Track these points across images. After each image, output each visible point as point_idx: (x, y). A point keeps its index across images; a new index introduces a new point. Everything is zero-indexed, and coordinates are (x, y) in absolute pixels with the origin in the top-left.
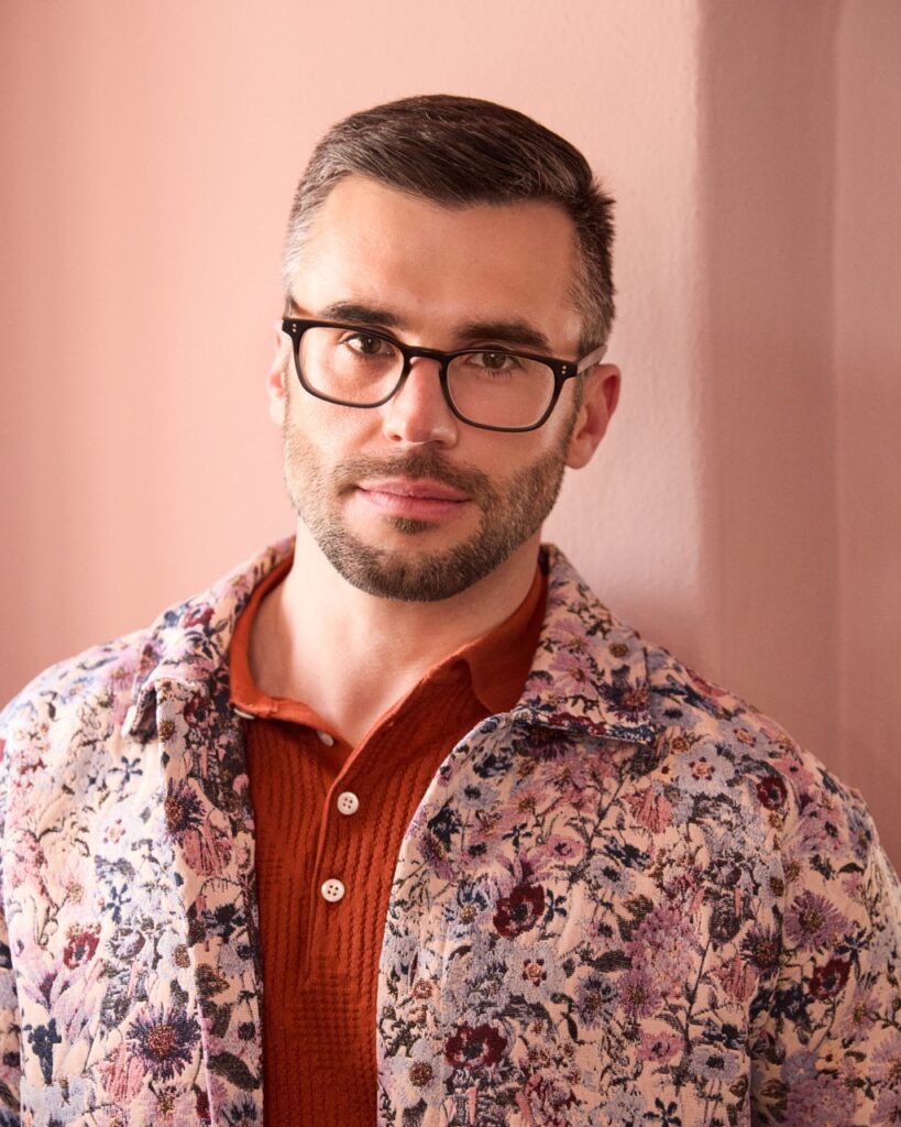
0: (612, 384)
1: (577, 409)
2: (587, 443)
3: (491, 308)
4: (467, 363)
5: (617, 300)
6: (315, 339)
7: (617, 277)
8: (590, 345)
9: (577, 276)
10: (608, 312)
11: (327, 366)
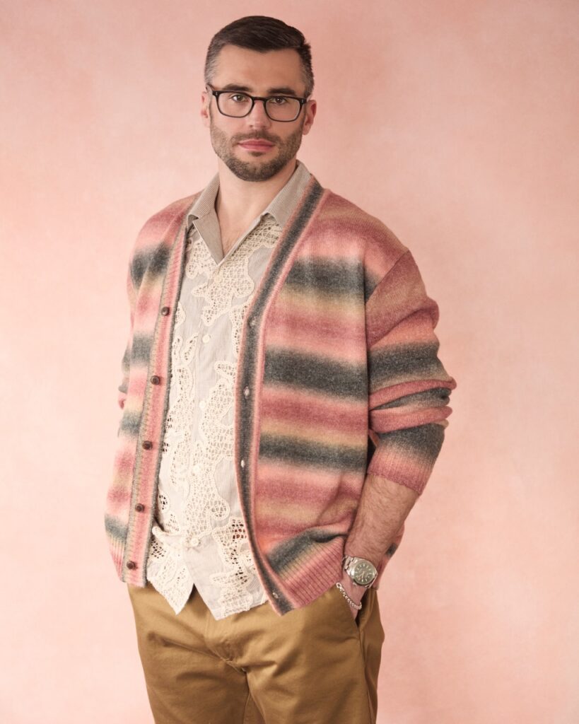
0: (314, 107)
1: (305, 115)
2: (308, 126)
3: (277, 84)
4: (270, 102)
5: (314, 78)
6: (222, 97)
7: (314, 71)
8: (308, 93)
9: (304, 72)
10: (312, 83)
11: (225, 105)
